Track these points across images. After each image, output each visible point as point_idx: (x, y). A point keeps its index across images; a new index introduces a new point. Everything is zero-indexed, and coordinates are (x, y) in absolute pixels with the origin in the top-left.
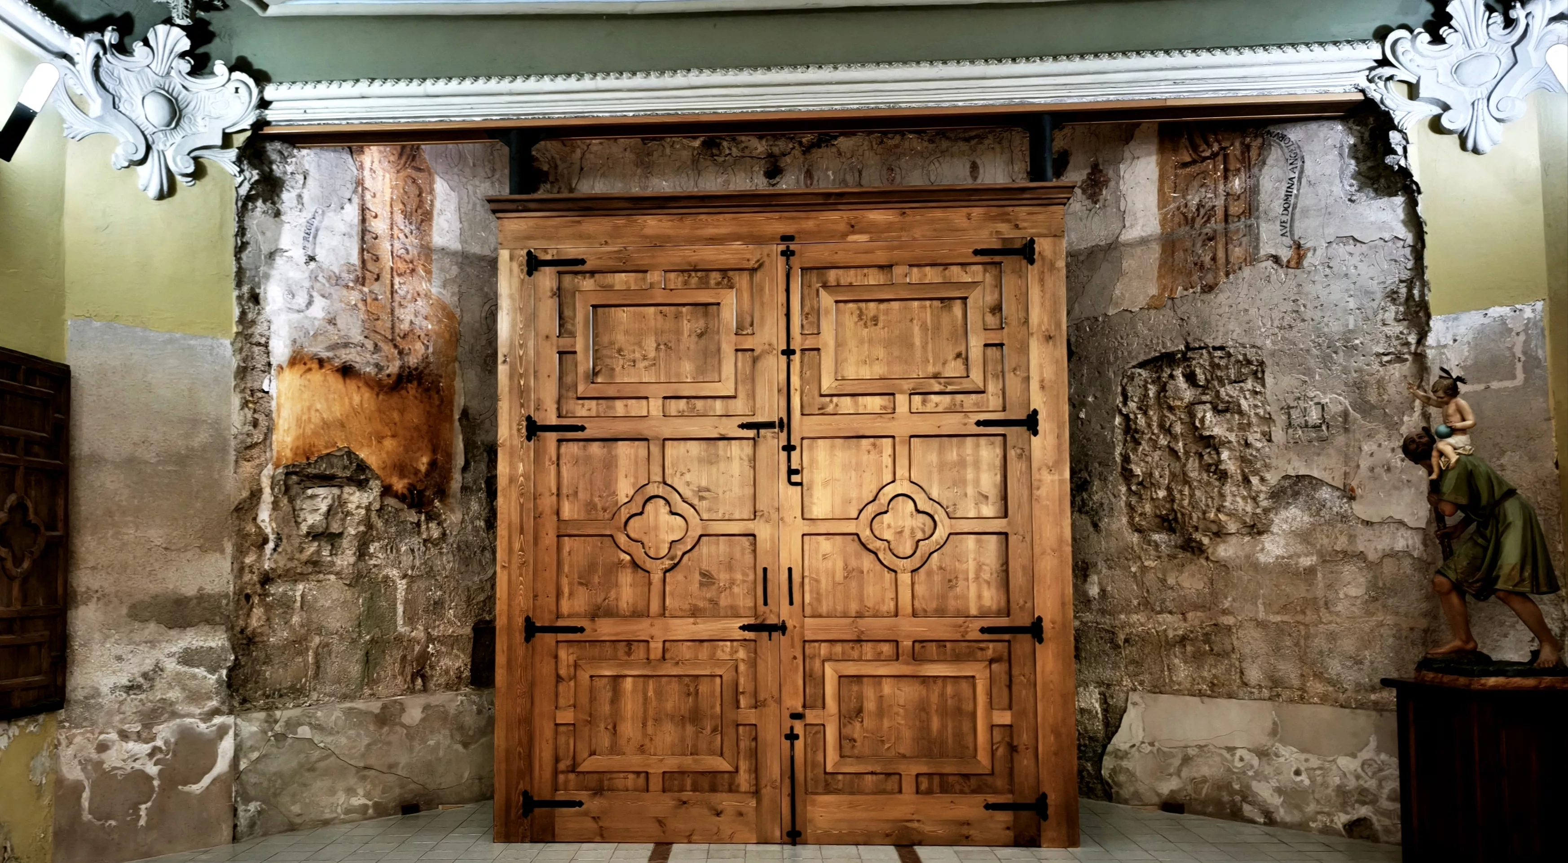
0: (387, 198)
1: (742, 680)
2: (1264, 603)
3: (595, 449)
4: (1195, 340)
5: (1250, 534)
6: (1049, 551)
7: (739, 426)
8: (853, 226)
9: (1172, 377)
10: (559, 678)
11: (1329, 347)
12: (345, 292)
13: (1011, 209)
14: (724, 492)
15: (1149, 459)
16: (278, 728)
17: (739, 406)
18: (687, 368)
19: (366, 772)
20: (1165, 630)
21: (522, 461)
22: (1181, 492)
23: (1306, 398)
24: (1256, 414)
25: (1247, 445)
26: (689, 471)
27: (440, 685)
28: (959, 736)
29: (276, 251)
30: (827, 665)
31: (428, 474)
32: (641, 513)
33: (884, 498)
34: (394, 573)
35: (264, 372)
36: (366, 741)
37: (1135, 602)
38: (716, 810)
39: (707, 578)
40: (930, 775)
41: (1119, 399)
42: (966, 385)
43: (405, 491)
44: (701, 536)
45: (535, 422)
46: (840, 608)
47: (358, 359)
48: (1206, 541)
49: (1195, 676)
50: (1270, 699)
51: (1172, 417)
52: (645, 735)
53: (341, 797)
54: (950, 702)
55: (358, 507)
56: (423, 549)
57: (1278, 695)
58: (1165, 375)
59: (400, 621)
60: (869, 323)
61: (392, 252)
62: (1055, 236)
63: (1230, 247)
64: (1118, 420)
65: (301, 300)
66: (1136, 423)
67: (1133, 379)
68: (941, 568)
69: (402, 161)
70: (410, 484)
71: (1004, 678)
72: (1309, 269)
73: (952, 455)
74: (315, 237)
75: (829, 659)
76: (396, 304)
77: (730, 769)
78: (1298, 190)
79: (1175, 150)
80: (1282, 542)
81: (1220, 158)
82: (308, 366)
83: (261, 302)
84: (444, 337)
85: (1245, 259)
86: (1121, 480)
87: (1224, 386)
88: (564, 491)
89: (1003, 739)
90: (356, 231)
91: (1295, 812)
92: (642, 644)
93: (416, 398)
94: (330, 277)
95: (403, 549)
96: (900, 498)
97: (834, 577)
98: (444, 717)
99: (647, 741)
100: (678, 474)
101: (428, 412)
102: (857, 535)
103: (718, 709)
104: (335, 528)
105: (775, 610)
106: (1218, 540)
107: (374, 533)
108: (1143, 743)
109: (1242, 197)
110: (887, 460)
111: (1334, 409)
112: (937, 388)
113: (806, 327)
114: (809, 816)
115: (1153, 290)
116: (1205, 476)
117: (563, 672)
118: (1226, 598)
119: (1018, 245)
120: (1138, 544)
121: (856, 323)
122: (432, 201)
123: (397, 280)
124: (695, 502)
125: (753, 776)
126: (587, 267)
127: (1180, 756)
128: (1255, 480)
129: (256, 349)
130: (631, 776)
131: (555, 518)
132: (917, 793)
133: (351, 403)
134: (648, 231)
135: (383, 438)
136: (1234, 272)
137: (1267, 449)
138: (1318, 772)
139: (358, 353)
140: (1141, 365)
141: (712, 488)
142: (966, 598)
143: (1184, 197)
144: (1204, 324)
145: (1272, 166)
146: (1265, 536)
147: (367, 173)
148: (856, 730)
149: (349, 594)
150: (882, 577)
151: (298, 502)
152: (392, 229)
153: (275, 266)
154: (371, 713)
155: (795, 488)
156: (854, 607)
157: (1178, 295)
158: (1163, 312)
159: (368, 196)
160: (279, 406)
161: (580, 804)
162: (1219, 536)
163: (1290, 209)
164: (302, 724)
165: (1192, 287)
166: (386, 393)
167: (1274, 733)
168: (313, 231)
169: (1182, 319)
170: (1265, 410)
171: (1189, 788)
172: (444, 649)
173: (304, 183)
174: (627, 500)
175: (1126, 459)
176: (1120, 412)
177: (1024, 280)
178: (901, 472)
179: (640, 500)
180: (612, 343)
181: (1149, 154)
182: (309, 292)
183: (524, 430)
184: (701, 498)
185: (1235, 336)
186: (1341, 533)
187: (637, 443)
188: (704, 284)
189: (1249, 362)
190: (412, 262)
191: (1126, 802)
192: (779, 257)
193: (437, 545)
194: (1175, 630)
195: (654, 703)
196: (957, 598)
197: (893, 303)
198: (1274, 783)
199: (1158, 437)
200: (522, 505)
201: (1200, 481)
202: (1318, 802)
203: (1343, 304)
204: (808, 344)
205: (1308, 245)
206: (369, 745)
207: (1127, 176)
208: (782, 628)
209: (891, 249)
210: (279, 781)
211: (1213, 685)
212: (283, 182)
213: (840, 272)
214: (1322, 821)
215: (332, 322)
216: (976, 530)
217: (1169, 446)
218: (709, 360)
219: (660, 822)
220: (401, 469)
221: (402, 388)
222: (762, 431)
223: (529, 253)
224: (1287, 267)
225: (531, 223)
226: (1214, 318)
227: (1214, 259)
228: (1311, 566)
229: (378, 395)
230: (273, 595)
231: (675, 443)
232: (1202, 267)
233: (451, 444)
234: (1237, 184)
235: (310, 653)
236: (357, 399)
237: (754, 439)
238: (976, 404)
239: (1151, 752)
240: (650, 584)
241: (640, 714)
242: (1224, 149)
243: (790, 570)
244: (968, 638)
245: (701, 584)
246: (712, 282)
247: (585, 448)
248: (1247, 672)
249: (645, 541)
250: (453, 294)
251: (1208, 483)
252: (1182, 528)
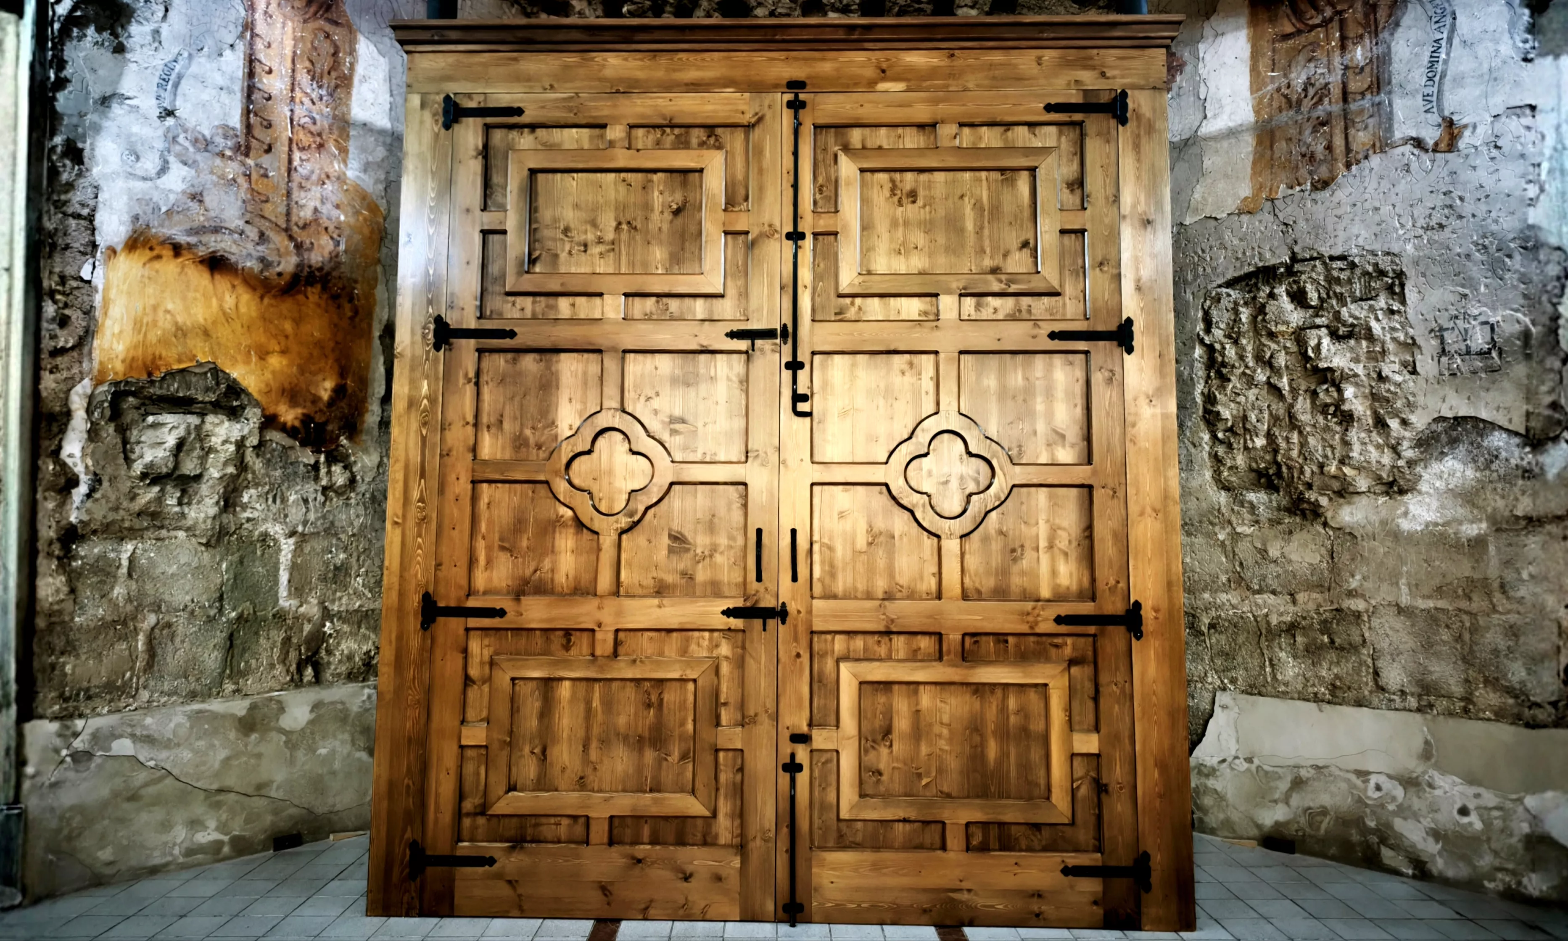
0: (288, 52)
1: (724, 688)
2: (1409, 585)
3: (529, 362)
4: (1304, 249)
5: (1387, 493)
6: (1149, 510)
7: (727, 335)
8: (883, 71)
9: (1272, 296)
10: (468, 681)
11: (1499, 250)
12: (218, 161)
13: (1095, 51)
14: (705, 425)
15: (1242, 399)
16: (78, 744)
17: (727, 308)
18: (658, 254)
19: (220, 797)
20: (1267, 615)
21: (427, 377)
22: (1287, 439)
23: (1466, 316)
24: (1394, 339)
25: (1381, 378)
26: (657, 394)
27: (339, 675)
28: (1025, 767)
29: (114, 95)
30: (842, 666)
31: (332, 402)
32: (589, 452)
33: (922, 437)
34: (276, 530)
35: (84, 254)
36: (222, 754)
37: (1224, 578)
38: (684, 873)
39: (678, 539)
40: (985, 825)
41: (1200, 327)
42: (1036, 284)
43: (297, 423)
44: (672, 484)
45: (447, 324)
46: (861, 586)
47: (234, 249)
48: (1324, 501)
49: (1309, 674)
50: (1419, 710)
51: (1274, 346)
52: (586, 759)
53: (180, 834)
54: (1013, 719)
55: (225, 442)
56: (321, 498)
57: (1431, 706)
58: (1262, 294)
59: (283, 592)
60: (904, 200)
61: (292, 120)
62: (1154, 88)
63: (1352, 131)
64: (1198, 351)
65: (150, 164)
66: (1223, 355)
67: (1219, 301)
68: (1001, 533)
69: (312, 9)
70: (304, 415)
71: (1089, 686)
72: (1466, 152)
73: (1016, 379)
74: (176, 86)
75: (846, 658)
76: (294, 185)
77: (707, 813)
78: (1448, 54)
79: (1273, 20)
80: (1435, 504)
81: (1335, 24)
82: (155, 253)
83: (86, 160)
84: (361, 233)
85: (1374, 145)
86: (1202, 425)
87: (1346, 305)
88: (485, 419)
89: (1087, 774)
90: (238, 87)
91: (1461, 864)
92: (585, 634)
93: (319, 305)
94: (196, 140)
95: (292, 498)
96: (946, 435)
97: (853, 543)
98: (343, 717)
99: (589, 771)
100: (642, 399)
101: (336, 325)
102: (886, 485)
103: (690, 726)
104: (189, 467)
105: (772, 587)
106: (1342, 500)
107: (250, 476)
108: (1236, 758)
109: (1367, 70)
110: (928, 385)
111: (1510, 329)
112: (996, 287)
113: (820, 203)
114: (815, 881)
115: (1245, 190)
116: (1321, 419)
117: (474, 672)
118: (1353, 576)
119: (1105, 98)
120: (1228, 504)
121: (887, 199)
122: (352, 65)
123: (297, 155)
124: (665, 437)
125: (737, 822)
126: (525, 119)
127: (1289, 778)
128: (1394, 424)
129: (73, 223)
130: (565, 822)
131: (470, 456)
132: (968, 849)
133: (221, 307)
134: (608, 73)
135: (268, 353)
136: (1358, 162)
137: (1411, 384)
138: (1496, 813)
139: (235, 242)
140: (1229, 284)
141: (689, 418)
142: (1033, 574)
143: (1285, 76)
144: (1318, 229)
145: (1410, 28)
146: (1410, 495)
147: (259, 16)
148: (883, 758)
149: (206, 557)
150: (920, 545)
151: (135, 432)
152: (292, 90)
153: (111, 115)
154: (233, 716)
155: (801, 419)
156: (881, 585)
157: (1280, 195)
158: (1259, 217)
159: (259, 45)
160: (106, 302)
161: (491, 861)
162: (1342, 496)
163: (1437, 79)
164: (121, 736)
165: (1299, 184)
166: (275, 297)
167: (1426, 754)
168: (173, 77)
169: (1286, 224)
170: (1406, 334)
171: (1303, 821)
172: (346, 628)
173: (165, 17)
174: (569, 433)
175: (1210, 399)
176: (1202, 341)
177: (1113, 144)
178: (948, 401)
179: (588, 434)
180: (555, 220)
181: (1237, 29)
182: (162, 156)
183: (431, 336)
184: (674, 432)
185: (1361, 242)
186: (1523, 493)
187: (586, 355)
188: (682, 144)
189: (1382, 273)
190: (320, 135)
191: (1213, 832)
192: (785, 109)
193: (342, 494)
194: (1281, 614)
195: (600, 717)
196: (1023, 573)
197: (936, 174)
198: (1427, 822)
199: (1255, 371)
200: (424, 439)
201: (1314, 426)
202: (1496, 853)
203: (1518, 193)
204: (824, 224)
205: (1464, 121)
206: (228, 759)
207: (1208, 57)
208: (782, 614)
209: (935, 102)
210: (78, 818)
211: (1333, 688)
212: (133, 11)
213: (867, 131)
214: (1502, 881)
215: (197, 197)
216: (1050, 481)
217: (1268, 383)
218: (687, 244)
219: (604, 889)
220: (292, 395)
221: (299, 292)
222: (759, 343)
223: (447, 98)
224: (1435, 151)
225: (451, 59)
226: (1330, 221)
227: (1329, 148)
228: (1479, 535)
229: (262, 298)
230: (82, 558)
231: (640, 357)
232: (1311, 158)
233: (367, 367)
234: (1359, 54)
235: (141, 637)
236: (229, 301)
237: (747, 352)
238: (1049, 310)
239: (1248, 770)
240: (599, 549)
241: (581, 733)
242: (1340, 13)
243: (794, 532)
244: (1038, 630)
245: (671, 550)
246: (694, 141)
247: (515, 361)
248: (1384, 674)
249: (595, 491)
250: (377, 181)
251: (1327, 429)
252: (1288, 486)
